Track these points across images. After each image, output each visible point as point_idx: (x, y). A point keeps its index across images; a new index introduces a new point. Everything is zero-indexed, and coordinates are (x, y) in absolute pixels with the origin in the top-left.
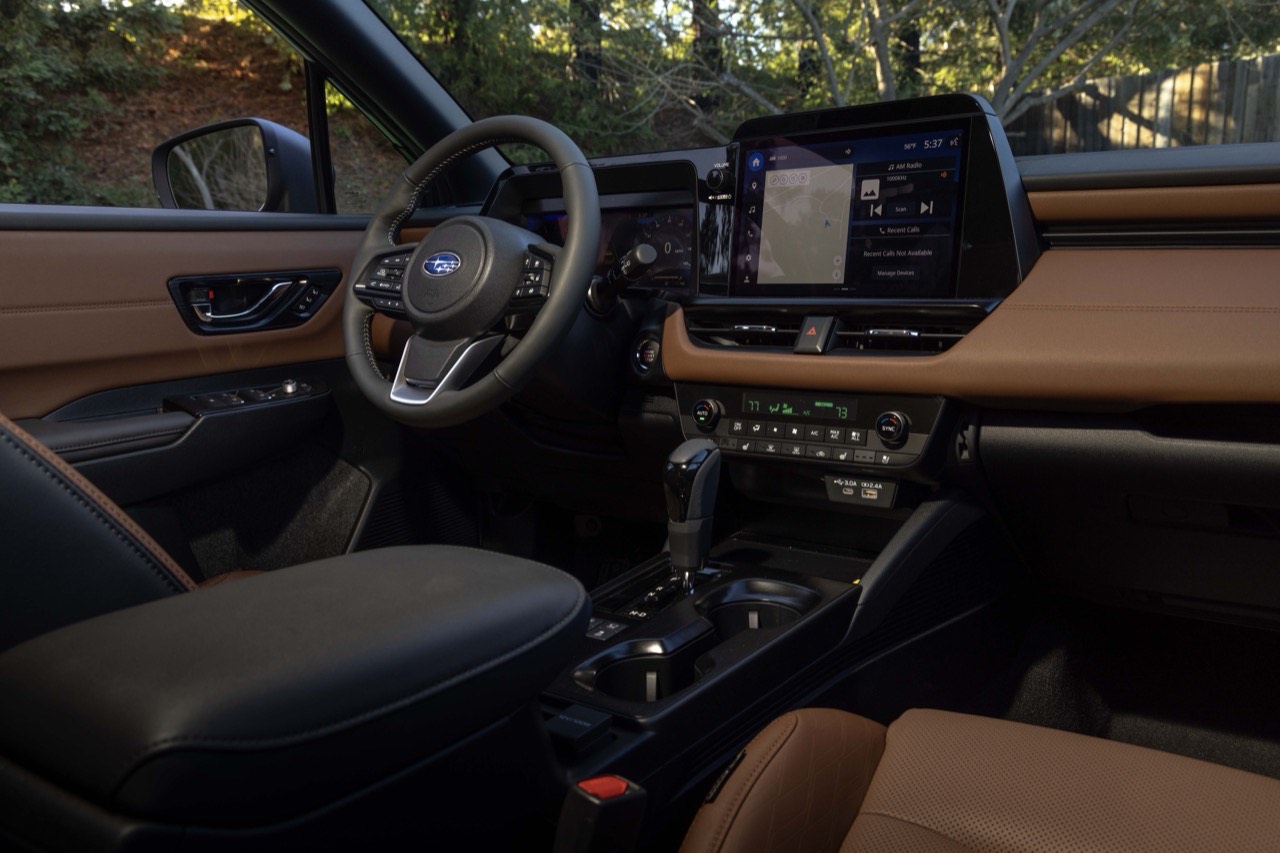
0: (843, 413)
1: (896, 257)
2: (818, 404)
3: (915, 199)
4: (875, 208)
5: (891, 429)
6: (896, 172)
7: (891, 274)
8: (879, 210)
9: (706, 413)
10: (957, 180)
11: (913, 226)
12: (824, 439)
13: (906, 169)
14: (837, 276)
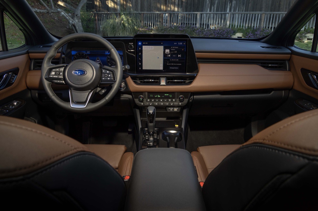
0: (171, 96)
1: (174, 65)
2: (165, 95)
3: (177, 54)
4: (169, 55)
5: (182, 99)
6: (173, 48)
7: (173, 68)
8: (170, 56)
9: (142, 99)
10: (185, 51)
11: (177, 59)
12: (168, 101)
13: (175, 48)
14: (161, 68)
